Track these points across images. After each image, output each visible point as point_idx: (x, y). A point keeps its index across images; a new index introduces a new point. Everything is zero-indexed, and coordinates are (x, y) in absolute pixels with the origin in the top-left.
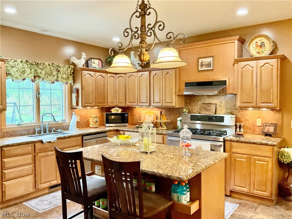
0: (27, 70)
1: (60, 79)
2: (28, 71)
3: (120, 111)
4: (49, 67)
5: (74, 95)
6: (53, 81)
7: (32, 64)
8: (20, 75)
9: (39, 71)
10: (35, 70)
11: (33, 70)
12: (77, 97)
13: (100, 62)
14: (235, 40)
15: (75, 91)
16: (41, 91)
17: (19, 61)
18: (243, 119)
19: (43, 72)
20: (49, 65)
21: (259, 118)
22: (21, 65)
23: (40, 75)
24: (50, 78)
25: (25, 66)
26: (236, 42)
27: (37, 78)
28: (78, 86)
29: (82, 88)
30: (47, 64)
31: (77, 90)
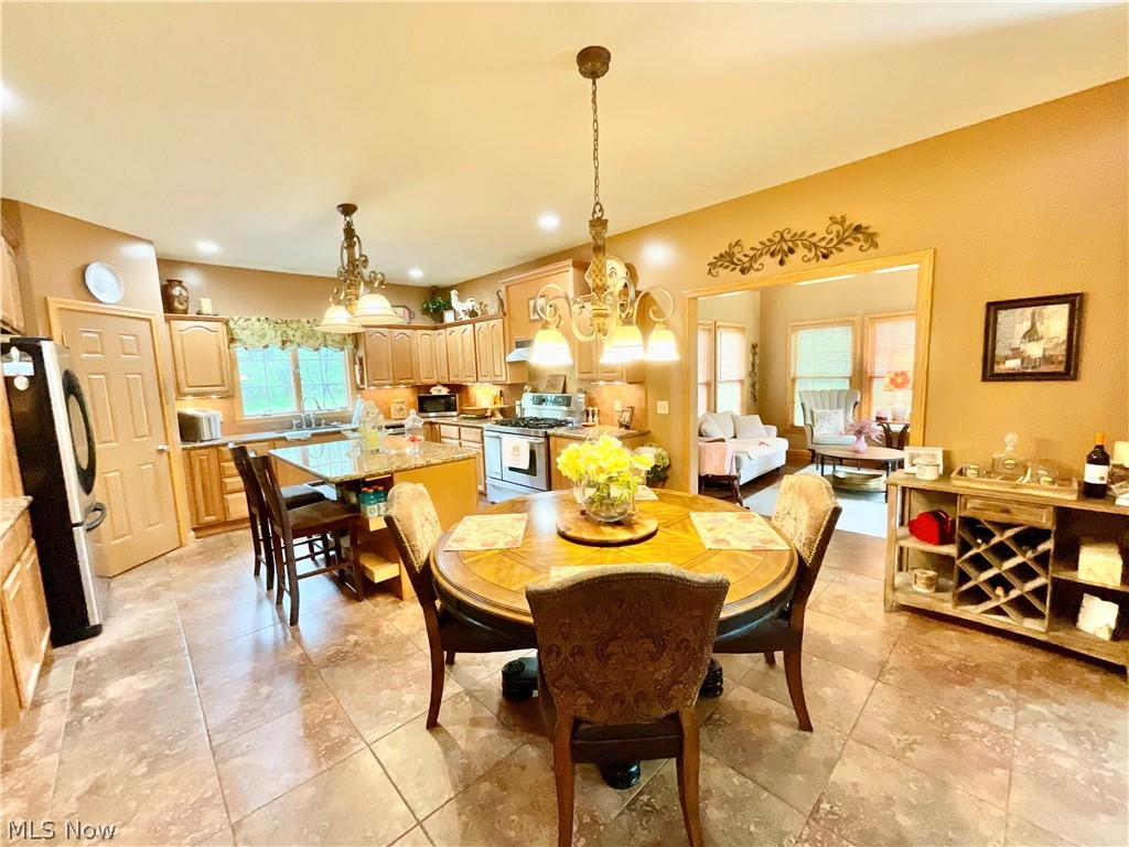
0: (268, 332)
1: (329, 342)
2: (271, 333)
3: (445, 391)
4: (307, 325)
5: (357, 367)
6: (317, 346)
7: (277, 323)
8: (259, 341)
9: (290, 332)
10: (285, 332)
11: (279, 333)
12: (362, 369)
13: (407, 312)
14: (568, 266)
15: (358, 362)
16: (300, 363)
17: (254, 319)
18: (598, 401)
19: (298, 334)
20: (308, 322)
21: (617, 398)
22: (257, 325)
23: (292, 339)
24: (311, 342)
25: (266, 325)
26: (571, 269)
27: (288, 344)
28: (361, 353)
29: (366, 357)
30: (304, 320)
31: (361, 360)
